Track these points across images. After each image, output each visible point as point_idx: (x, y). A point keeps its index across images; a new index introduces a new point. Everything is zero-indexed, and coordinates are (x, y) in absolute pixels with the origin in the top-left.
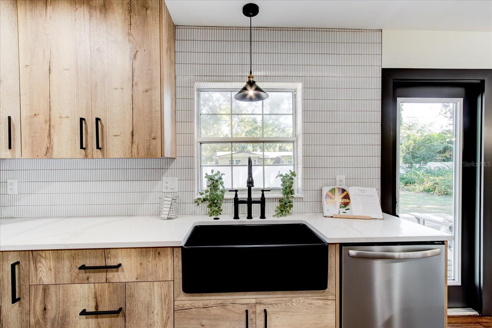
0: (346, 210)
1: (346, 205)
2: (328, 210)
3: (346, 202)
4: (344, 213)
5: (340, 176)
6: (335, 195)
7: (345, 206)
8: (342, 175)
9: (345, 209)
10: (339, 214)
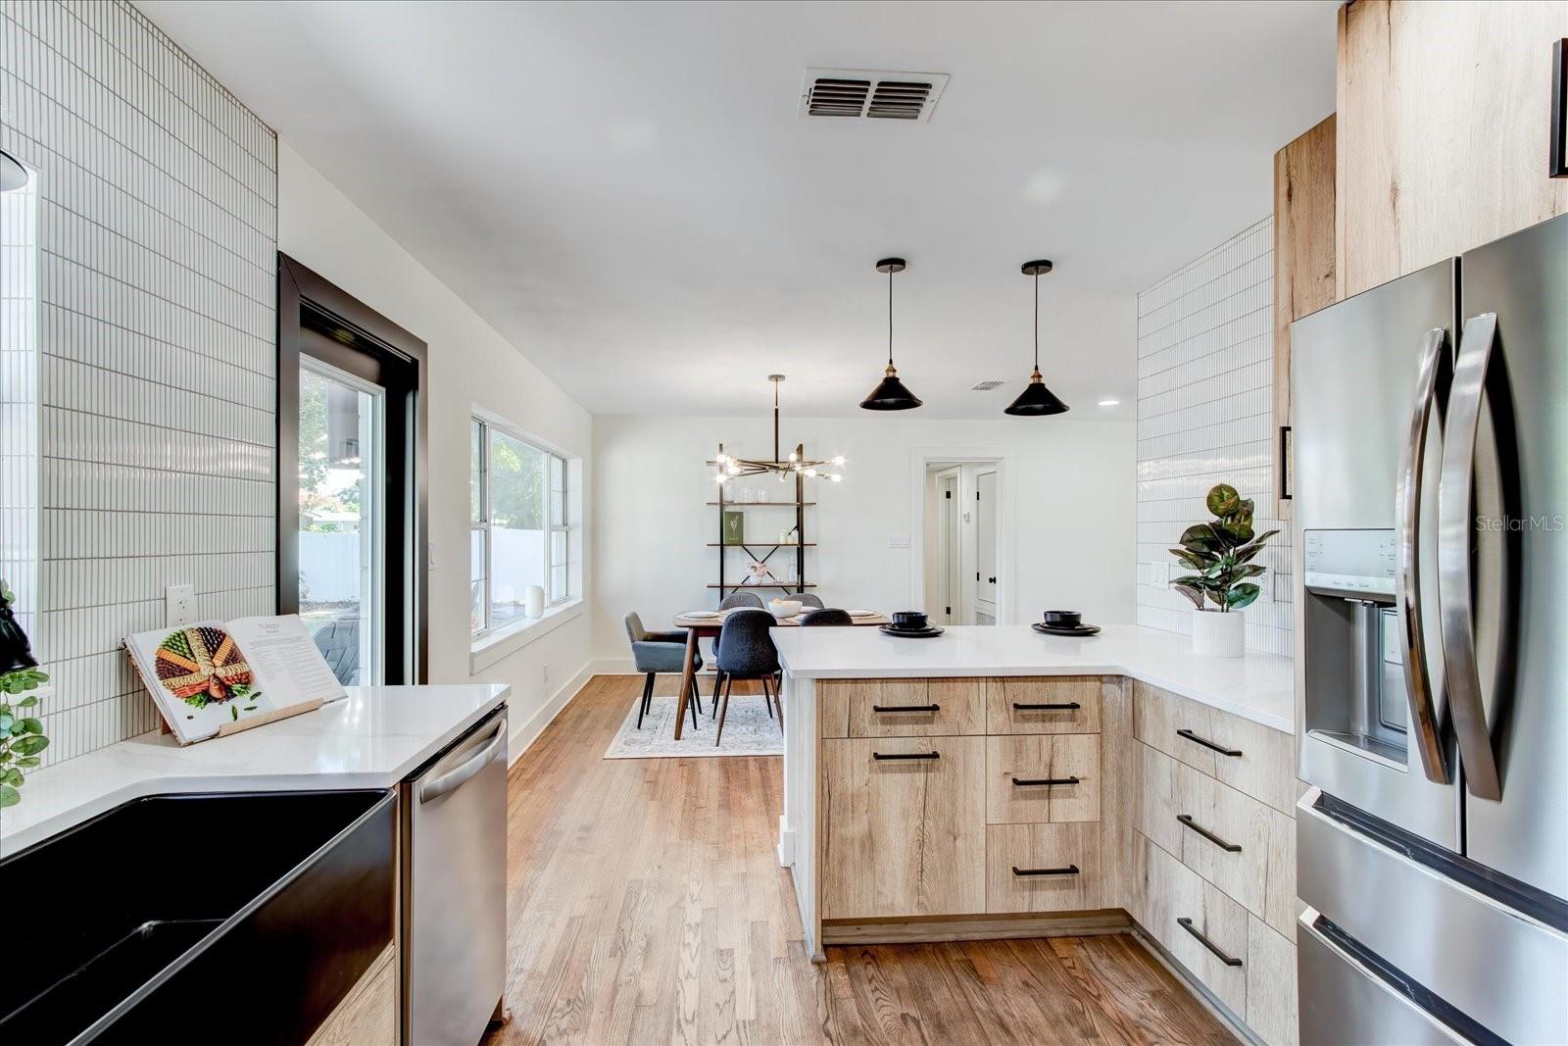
0: (252, 698)
1: (246, 684)
2: (189, 718)
3: (241, 674)
4: (251, 709)
5: (178, 586)
6: (193, 656)
7: (245, 688)
8: (178, 583)
9: (247, 697)
10: (236, 717)
